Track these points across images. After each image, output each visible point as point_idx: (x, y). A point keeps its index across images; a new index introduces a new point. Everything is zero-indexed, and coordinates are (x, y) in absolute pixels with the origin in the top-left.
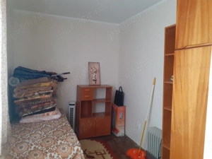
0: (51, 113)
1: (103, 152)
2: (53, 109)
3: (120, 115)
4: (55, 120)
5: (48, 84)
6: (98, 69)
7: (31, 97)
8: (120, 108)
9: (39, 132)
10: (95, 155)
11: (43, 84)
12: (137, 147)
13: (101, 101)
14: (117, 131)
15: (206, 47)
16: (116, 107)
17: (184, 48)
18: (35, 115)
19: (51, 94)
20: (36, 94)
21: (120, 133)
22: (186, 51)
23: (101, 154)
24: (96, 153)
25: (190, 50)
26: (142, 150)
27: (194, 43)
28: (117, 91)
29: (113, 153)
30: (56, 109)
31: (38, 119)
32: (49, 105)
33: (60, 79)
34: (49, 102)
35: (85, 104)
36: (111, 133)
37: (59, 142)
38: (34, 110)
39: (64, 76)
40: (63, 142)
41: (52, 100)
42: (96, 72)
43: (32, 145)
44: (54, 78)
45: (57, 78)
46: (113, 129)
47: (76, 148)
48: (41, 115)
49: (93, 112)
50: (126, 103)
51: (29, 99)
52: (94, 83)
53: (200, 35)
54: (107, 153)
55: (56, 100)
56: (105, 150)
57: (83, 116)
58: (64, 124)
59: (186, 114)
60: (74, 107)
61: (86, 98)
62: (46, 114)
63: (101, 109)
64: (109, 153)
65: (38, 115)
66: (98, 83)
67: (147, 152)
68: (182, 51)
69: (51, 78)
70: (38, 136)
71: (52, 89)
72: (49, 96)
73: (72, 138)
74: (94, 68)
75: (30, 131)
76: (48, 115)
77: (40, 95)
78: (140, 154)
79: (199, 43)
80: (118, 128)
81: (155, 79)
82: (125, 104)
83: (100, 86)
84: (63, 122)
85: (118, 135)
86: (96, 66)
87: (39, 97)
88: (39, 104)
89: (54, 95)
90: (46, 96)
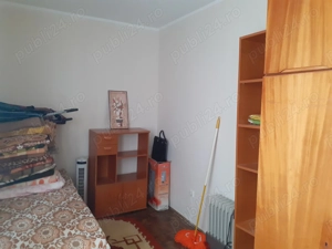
0: (46, 180)
1: (136, 239)
2: (50, 173)
3: (162, 177)
4: (54, 191)
5: (40, 130)
6: (124, 102)
7: (9, 153)
8: (162, 166)
9: (29, 216)
10: (123, 245)
11: (31, 131)
12: (192, 228)
13: (129, 154)
14: (157, 203)
15: (320, 73)
16: (155, 163)
17: (280, 74)
18: (18, 185)
19: (46, 147)
20: (20, 147)
21: (163, 206)
22: (284, 77)
23: (134, 242)
24: (126, 241)
25: (291, 77)
26: (200, 231)
27: (297, 65)
28: (156, 138)
29: (152, 239)
30: (56, 172)
31: (24, 191)
32: (44, 166)
33: (61, 120)
34: (44, 160)
35: (103, 161)
36: (148, 205)
37: (66, 232)
38: (17, 175)
39: (67, 115)
40: (73, 232)
41: (49, 158)
42: (121, 107)
43: (17, 241)
44: (50, 119)
45: (55, 118)
46: (151, 199)
47: (98, 242)
48: (29, 183)
49: (117, 173)
50: (170, 156)
51: (7, 156)
52: (118, 125)
53: (307, 53)
54: (144, 239)
55: (54, 156)
56: (140, 235)
57: (100, 181)
58: (71, 198)
59: (283, 179)
60: (85, 167)
61: (105, 150)
62: (38, 181)
63: (129, 167)
64: (147, 240)
65: (24, 184)
66: (124, 126)
67: (207, 235)
68: (277, 78)
69: (45, 119)
70: (26, 223)
71: (48, 138)
72: (42, 150)
73: (90, 224)
74: (117, 101)
75: (10, 215)
76: (42, 183)
77: (27, 148)
78: (196, 239)
79: (306, 64)
80: (158, 198)
81: (219, 119)
82: (169, 159)
83: (127, 131)
84: (69, 195)
85: (159, 208)
86: (122, 98)
87: (24, 153)
88: (24, 165)
89: (51, 148)
90: (38, 151)
